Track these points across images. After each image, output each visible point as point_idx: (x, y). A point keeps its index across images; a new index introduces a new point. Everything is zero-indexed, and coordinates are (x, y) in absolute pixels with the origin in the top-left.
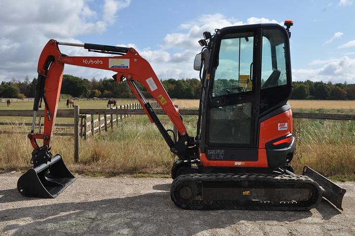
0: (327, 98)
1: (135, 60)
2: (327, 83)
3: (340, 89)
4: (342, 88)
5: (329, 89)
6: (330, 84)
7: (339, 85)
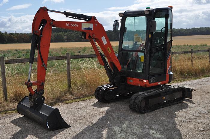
0: (5, 42)
1: (96, 24)
2: (4, 33)
3: (13, 36)
4: (14, 36)
5: (6, 37)
6: (6, 33)
7: (12, 34)
